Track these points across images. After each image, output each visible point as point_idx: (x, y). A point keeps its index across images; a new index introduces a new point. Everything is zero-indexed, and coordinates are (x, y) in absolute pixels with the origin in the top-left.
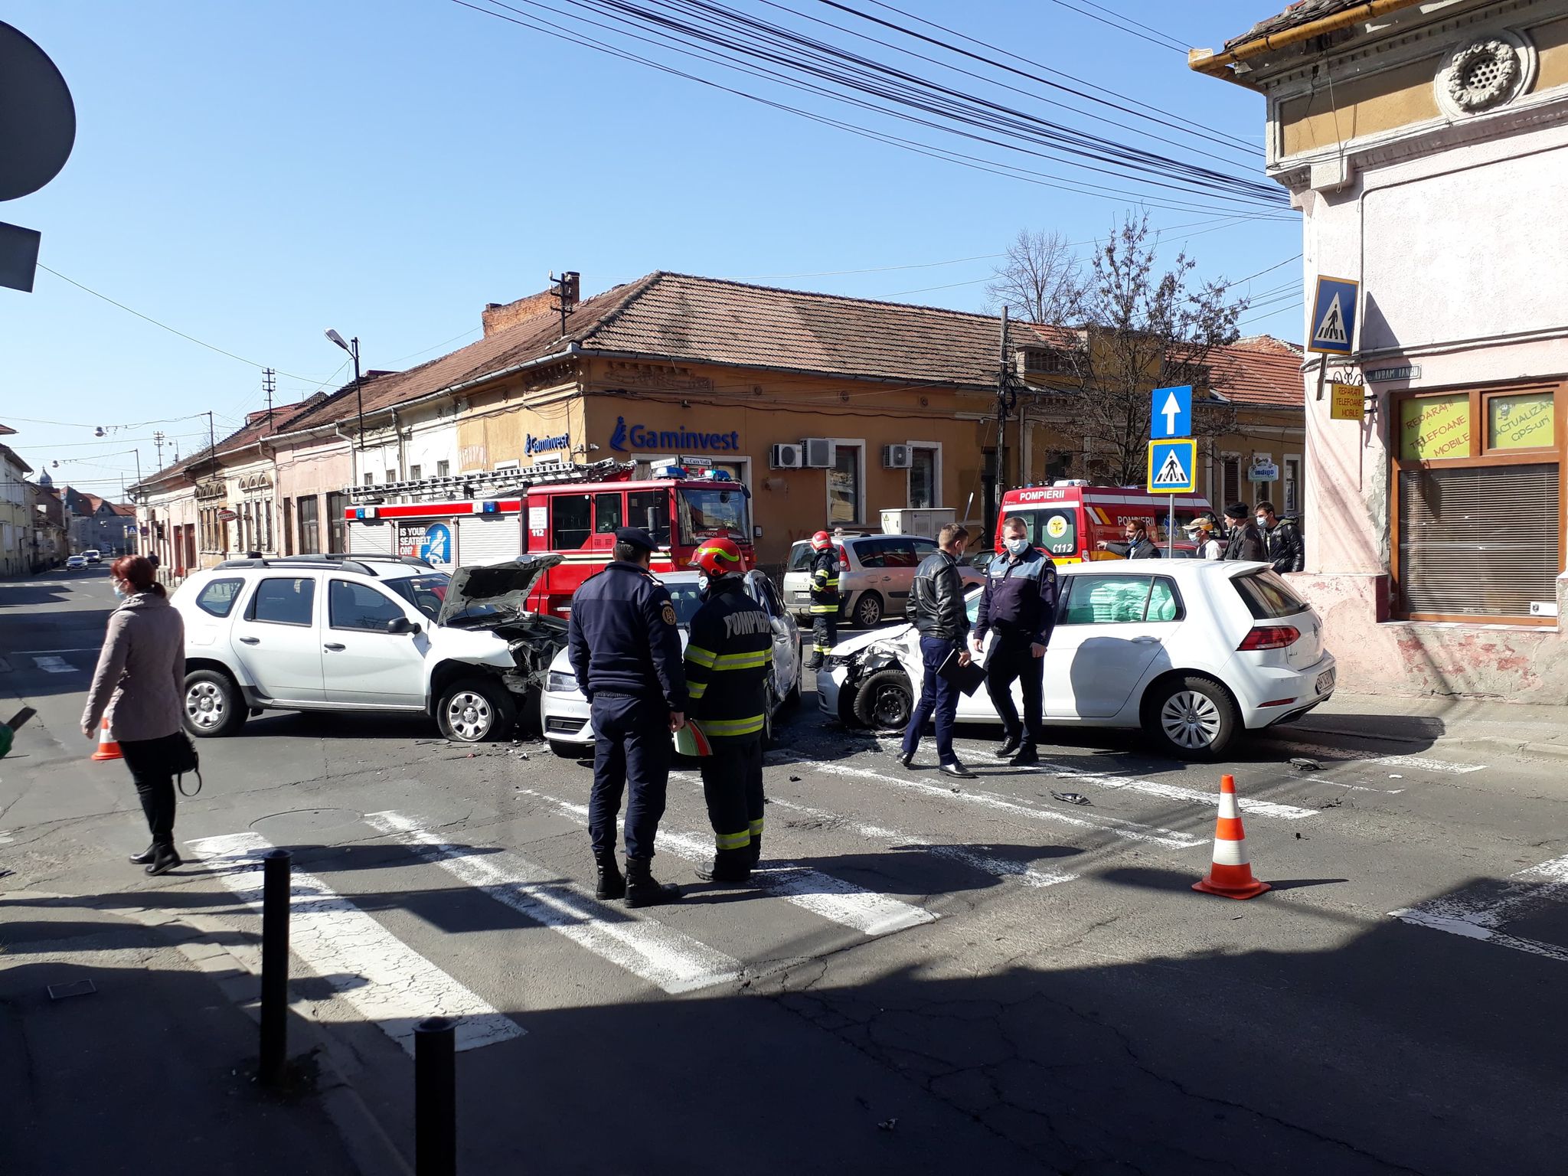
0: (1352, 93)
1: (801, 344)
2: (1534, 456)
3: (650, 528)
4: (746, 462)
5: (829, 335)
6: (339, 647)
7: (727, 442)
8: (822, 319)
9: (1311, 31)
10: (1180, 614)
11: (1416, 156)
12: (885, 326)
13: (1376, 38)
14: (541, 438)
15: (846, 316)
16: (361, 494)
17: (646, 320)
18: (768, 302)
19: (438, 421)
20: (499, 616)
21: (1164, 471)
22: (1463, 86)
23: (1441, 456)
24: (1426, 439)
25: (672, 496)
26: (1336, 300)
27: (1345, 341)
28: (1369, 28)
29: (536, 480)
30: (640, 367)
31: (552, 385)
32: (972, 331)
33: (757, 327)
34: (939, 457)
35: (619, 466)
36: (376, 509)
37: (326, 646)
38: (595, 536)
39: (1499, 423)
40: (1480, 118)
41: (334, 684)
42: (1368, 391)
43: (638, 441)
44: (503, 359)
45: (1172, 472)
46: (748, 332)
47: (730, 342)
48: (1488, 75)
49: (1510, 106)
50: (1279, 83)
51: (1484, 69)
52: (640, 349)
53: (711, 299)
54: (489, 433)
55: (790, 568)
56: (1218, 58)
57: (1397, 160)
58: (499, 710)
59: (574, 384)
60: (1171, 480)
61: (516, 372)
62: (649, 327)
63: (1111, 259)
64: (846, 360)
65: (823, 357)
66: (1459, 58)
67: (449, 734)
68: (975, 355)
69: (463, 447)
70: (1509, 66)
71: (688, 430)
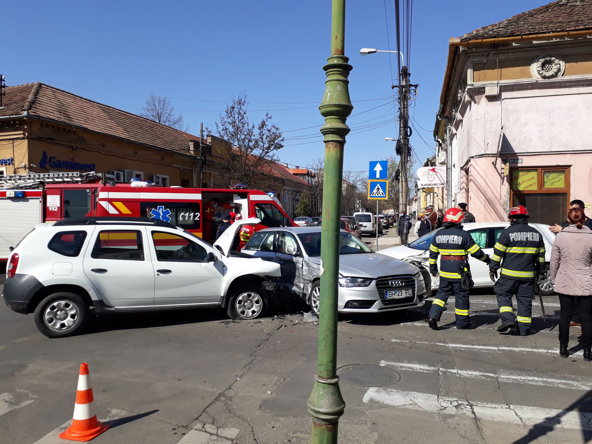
1: (114, 126)
2: (557, 190)
5: (120, 124)
6: (167, 272)
7: (91, 168)
8: (116, 117)
13: (514, 48)
15: (122, 117)
17: (48, 105)
18: (90, 105)
23: (526, 189)
24: (521, 183)
28: (514, 44)
39: (546, 180)
40: (547, 81)
43: (53, 164)
45: (378, 192)
48: (549, 68)
49: (557, 79)
50: (474, 56)
51: (548, 66)
53: (68, 100)
56: (462, 43)
57: (515, 90)
59: (22, 132)
60: (378, 195)
62: (52, 109)
64: (134, 136)
66: (542, 60)
67: (233, 316)
68: (172, 141)
70: (558, 66)
71: (74, 160)
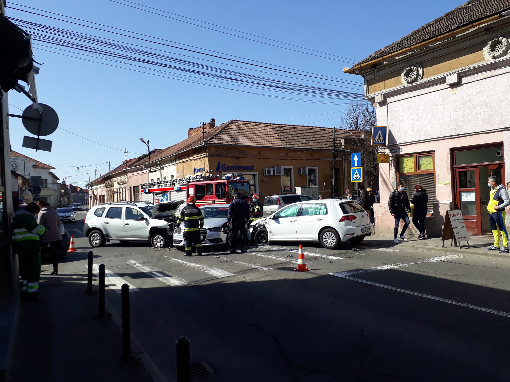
0: (383, 78)
1: (274, 139)
2: (428, 172)
3: (220, 194)
4: (256, 174)
5: (283, 136)
6: (128, 224)
7: (251, 168)
8: (281, 131)
9: (370, 63)
10: (327, 213)
11: (398, 94)
12: (301, 133)
13: (386, 65)
14: (197, 169)
15: (289, 130)
16: (145, 185)
17: (227, 134)
18: (265, 127)
19: (171, 164)
20: (168, 216)
22: (407, 77)
23: (409, 172)
24: (405, 167)
25: (226, 185)
26: (380, 132)
27: (384, 142)
28: (385, 63)
29: (191, 181)
30: (224, 148)
31: (200, 154)
32: (329, 133)
33: (260, 135)
34: (317, 170)
35: (214, 176)
36: (149, 190)
37: (125, 224)
38: (206, 196)
39: (421, 163)
40: (411, 85)
41: (126, 233)
42: (390, 155)
43: (224, 168)
44: (188, 146)
45: (357, 176)
46: (258, 136)
47: (252, 140)
48: (413, 74)
49: (417, 82)
50: (366, 76)
52: (224, 143)
53: (247, 127)
54: (184, 167)
56: (350, 70)
57: (395, 95)
58: (166, 240)
59: (205, 153)
60: (357, 178)
61: (190, 150)
62: (228, 136)
63: (368, 111)
64: (287, 143)
65: (280, 143)
66: (405, 70)
67: (154, 246)
68: (329, 141)
69: (177, 171)
70: (416, 72)
71: (239, 165)
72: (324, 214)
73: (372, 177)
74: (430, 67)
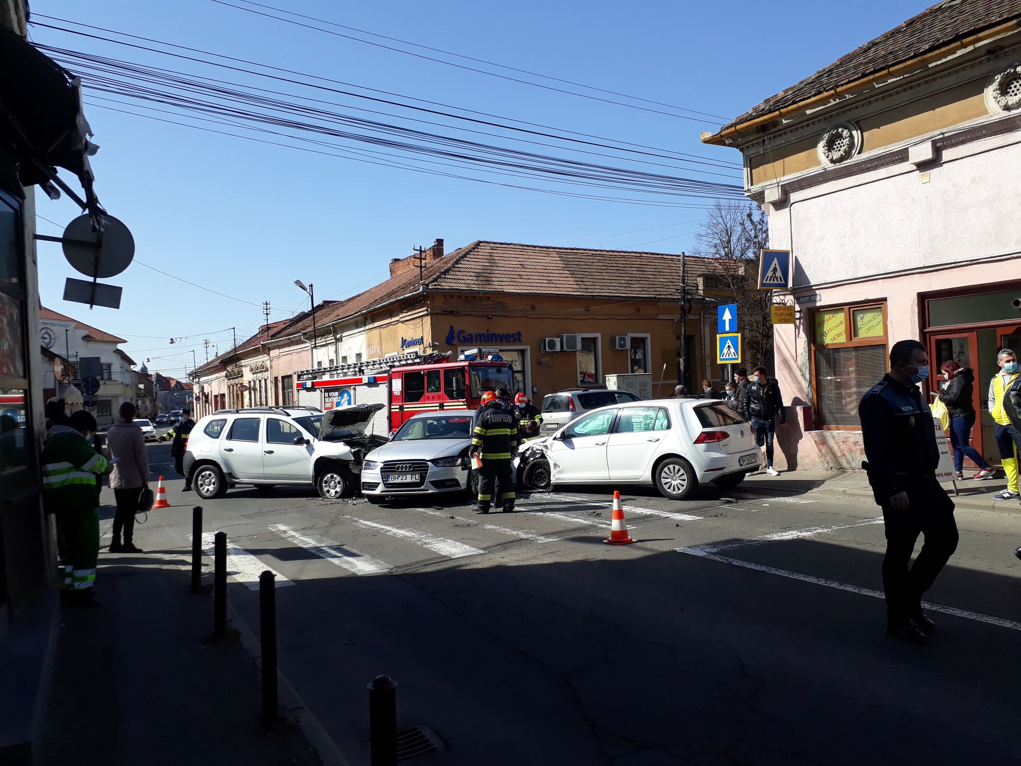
0: (781, 154)
1: (561, 279)
2: (874, 341)
3: (455, 389)
4: (527, 349)
5: (579, 273)
6: (271, 452)
7: (516, 338)
8: (576, 263)
9: (755, 124)
10: (669, 427)
11: (813, 185)
12: (615, 265)
13: (788, 126)
14: (409, 339)
15: (591, 261)
16: (305, 374)
17: (468, 270)
18: (543, 255)
19: (356, 331)
20: (351, 436)
21: (725, 351)
22: (829, 150)
23: (834, 342)
24: (827, 333)
25: (466, 371)
26: (775, 261)
27: (783, 282)
28: (784, 122)
29: (397, 364)
30: (463, 297)
31: (414, 309)
32: (673, 265)
33: (534, 270)
34: (649, 342)
35: (441, 355)
36: (312, 383)
37: (265, 452)
38: (426, 394)
39: (859, 324)
40: (838, 166)
41: (269, 471)
42: (797, 308)
43: (462, 339)
44: (389, 295)
45: (729, 351)
46: (529, 274)
47: (517, 280)
48: (841, 144)
49: (851, 161)
50: (748, 148)
51: (839, 142)
52: (463, 287)
53: (508, 255)
54: (382, 337)
55: (543, 411)
56: (714, 137)
57: (805, 187)
58: (347, 482)
59: (425, 309)
60: (729, 356)
61: (394, 302)
62: (469, 274)
63: (751, 220)
64: (588, 287)
65: (573, 286)
66: (826, 136)
67: (324, 494)
68: (673, 280)
69: (369, 345)
70: (848, 141)
71: (491, 332)
72: (662, 429)
73: (759, 352)
74: (876, 129)
